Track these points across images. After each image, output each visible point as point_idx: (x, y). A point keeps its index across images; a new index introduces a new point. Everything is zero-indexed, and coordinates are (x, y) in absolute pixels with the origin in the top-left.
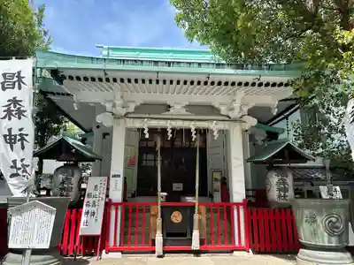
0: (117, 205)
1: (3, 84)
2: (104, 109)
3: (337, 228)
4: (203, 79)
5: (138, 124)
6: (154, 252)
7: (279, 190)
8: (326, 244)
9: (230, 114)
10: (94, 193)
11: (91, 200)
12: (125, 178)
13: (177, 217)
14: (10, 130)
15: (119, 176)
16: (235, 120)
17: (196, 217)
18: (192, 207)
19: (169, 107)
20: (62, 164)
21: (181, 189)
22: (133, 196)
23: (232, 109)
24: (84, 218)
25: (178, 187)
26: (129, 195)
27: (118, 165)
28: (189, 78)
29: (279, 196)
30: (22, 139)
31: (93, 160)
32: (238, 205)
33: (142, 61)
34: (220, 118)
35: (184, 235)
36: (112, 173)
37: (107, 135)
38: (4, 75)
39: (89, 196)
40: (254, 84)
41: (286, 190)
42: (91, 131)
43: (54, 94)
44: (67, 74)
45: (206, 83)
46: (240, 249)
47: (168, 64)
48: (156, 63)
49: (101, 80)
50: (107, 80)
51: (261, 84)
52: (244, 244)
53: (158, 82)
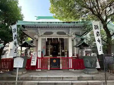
0: (40, 58)
2: (36, 34)
3: (93, 63)
4: (60, 26)
5: (44, 38)
7: (81, 54)
8: (90, 67)
9: (69, 34)
10: (34, 55)
11: (34, 57)
13: (54, 61)
15: (40, 51)
17: (61, 61)
19: (53, 33)
20: (26, 48)
22: (45, 56)
23: (69, 33)
24: (32, 61)
26: (43, 56)
27: (40, 48)
28: (56, 26)
29: (81, 56)
32: (70, 58)
33: (44, 22)
36: (38, 50)
37: (37, 40)
40: (73, 27)
43: (23, 30)
44: (26, 26)
46: (71, 69)
47: (51, 23)
48: (48, 22)
49: (34, 27)
50: (36, 27)
51: (75, 27)
52: (71, 67)
53: (48, 27)
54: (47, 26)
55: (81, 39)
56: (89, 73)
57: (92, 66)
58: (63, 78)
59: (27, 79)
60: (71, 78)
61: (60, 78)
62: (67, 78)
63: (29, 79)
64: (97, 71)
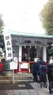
0: (20, 63)
1: (6, 38)
2: (17, 42)
6: (28, 72)
14: (8, 47)
16: (45, 45)
30: (10, 49)
34: (42, 45)
38: (6, 37)
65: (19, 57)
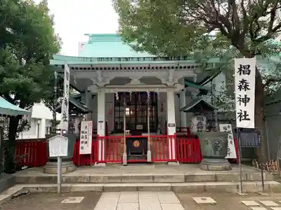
0: (102, 138)
2: (91, 83)
3: (219, 147)
4: (147, 66)
5: (112, 91)
6: (122, 163)
7: (198, 128)
8: (213, 155)
9: (168, 84)
10: (85, 130)
11: (84, 135)
12: (106, 123)
13: (136, 144)
15: (102, 122)
16: (171, 87)
18: (146, 138)
19: (131, 80)
21: (142, 128)
22: (112, 133)
23: (168, 80)
24: (81, 145)
25: (139, 127)
26: (109, 132)
27: (101, 116)
28: (139, 66)
29: (198, 131)
31: (87, 113)
32: (171, 137)
34: (162, 86)
35: (141, 154)
36: (99, 120)
37: (94, 96)
39: (83, 132)
40: (177, 68)
41: (202, 127)
42: (84, 92)
45: (149, 68)
46: (172, 161)
47: (127, 59)
48: (119, 59)
49: (89, 69)
50: (93, 69)
51: (181, 67)
52: (174, 158)
53: (121, 68)
54: (119, 67)
55: (200, 90)
56: (210, 168)
57: (218, 153)
58: (153, 177)
59: (79, 180)
60: (172, 177)
61: (148, 177)
62: (162, 177)
63: (82, 181)
64: (227, 165)
65: (99, 124)
